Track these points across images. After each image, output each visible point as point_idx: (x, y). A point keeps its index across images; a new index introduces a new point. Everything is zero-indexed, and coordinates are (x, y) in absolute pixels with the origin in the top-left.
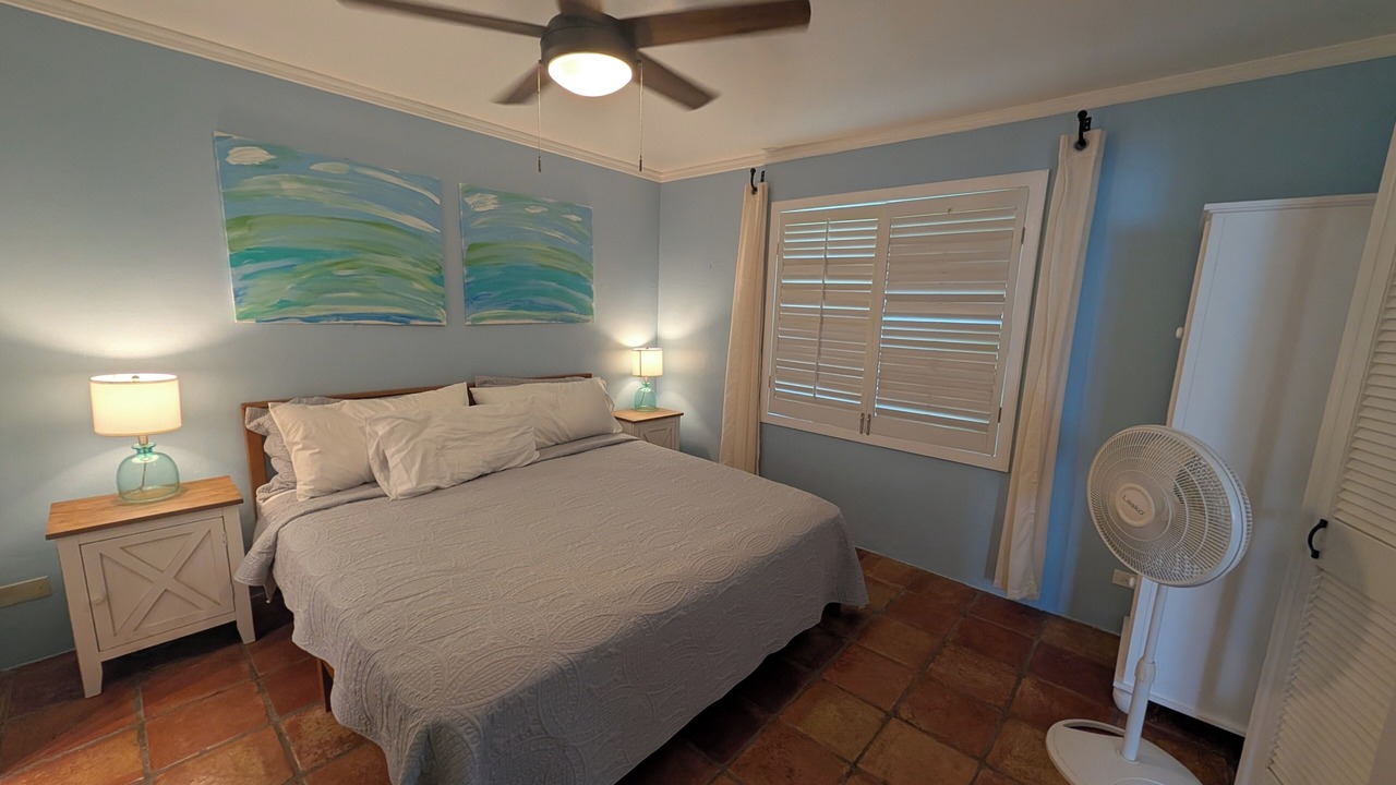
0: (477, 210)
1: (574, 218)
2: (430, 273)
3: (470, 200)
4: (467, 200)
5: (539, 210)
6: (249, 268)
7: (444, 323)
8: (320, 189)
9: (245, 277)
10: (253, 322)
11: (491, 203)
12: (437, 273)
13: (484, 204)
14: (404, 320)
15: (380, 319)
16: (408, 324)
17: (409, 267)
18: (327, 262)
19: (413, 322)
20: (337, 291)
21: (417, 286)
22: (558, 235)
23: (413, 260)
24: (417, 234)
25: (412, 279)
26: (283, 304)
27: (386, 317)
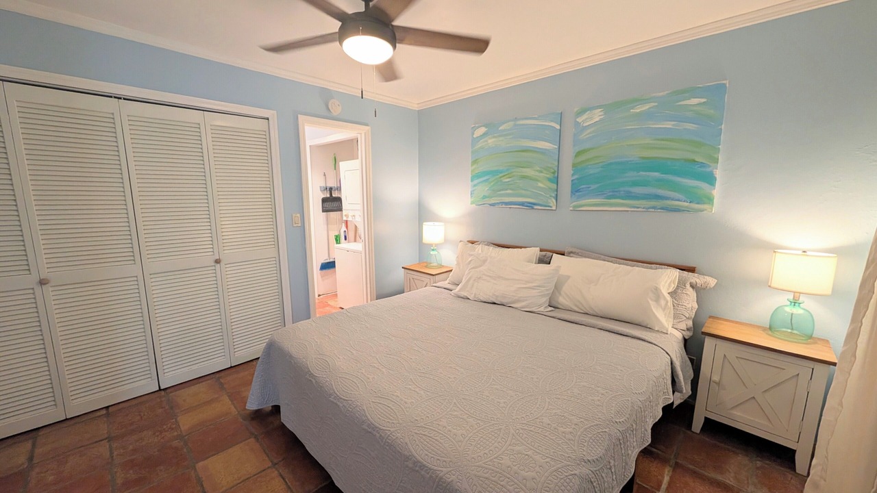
0: (585, 125)
1: (695, 101)
2: (548, 176)
3: (579, 120)
4: (578, 120)
5: (646, 107)
6: (476, 182)
7: (554, 208)
8: (501, 139)
9: (475, 186)
10: (474, 205)
11: (597, 115)
12: (552, 175)
13: (591, 118)
14: (531, 206)
15: (519, 205)
16: (533, 208)
17: (537, 173)
18: (501, 175)
19: (536, 207)
20: (502, 190)
21: (540, 185)
22: (669, 125)
23: (539, 169)
24: (543, 152)
25: (537, 180)
26: (485, 197)
27: (522, 204)
